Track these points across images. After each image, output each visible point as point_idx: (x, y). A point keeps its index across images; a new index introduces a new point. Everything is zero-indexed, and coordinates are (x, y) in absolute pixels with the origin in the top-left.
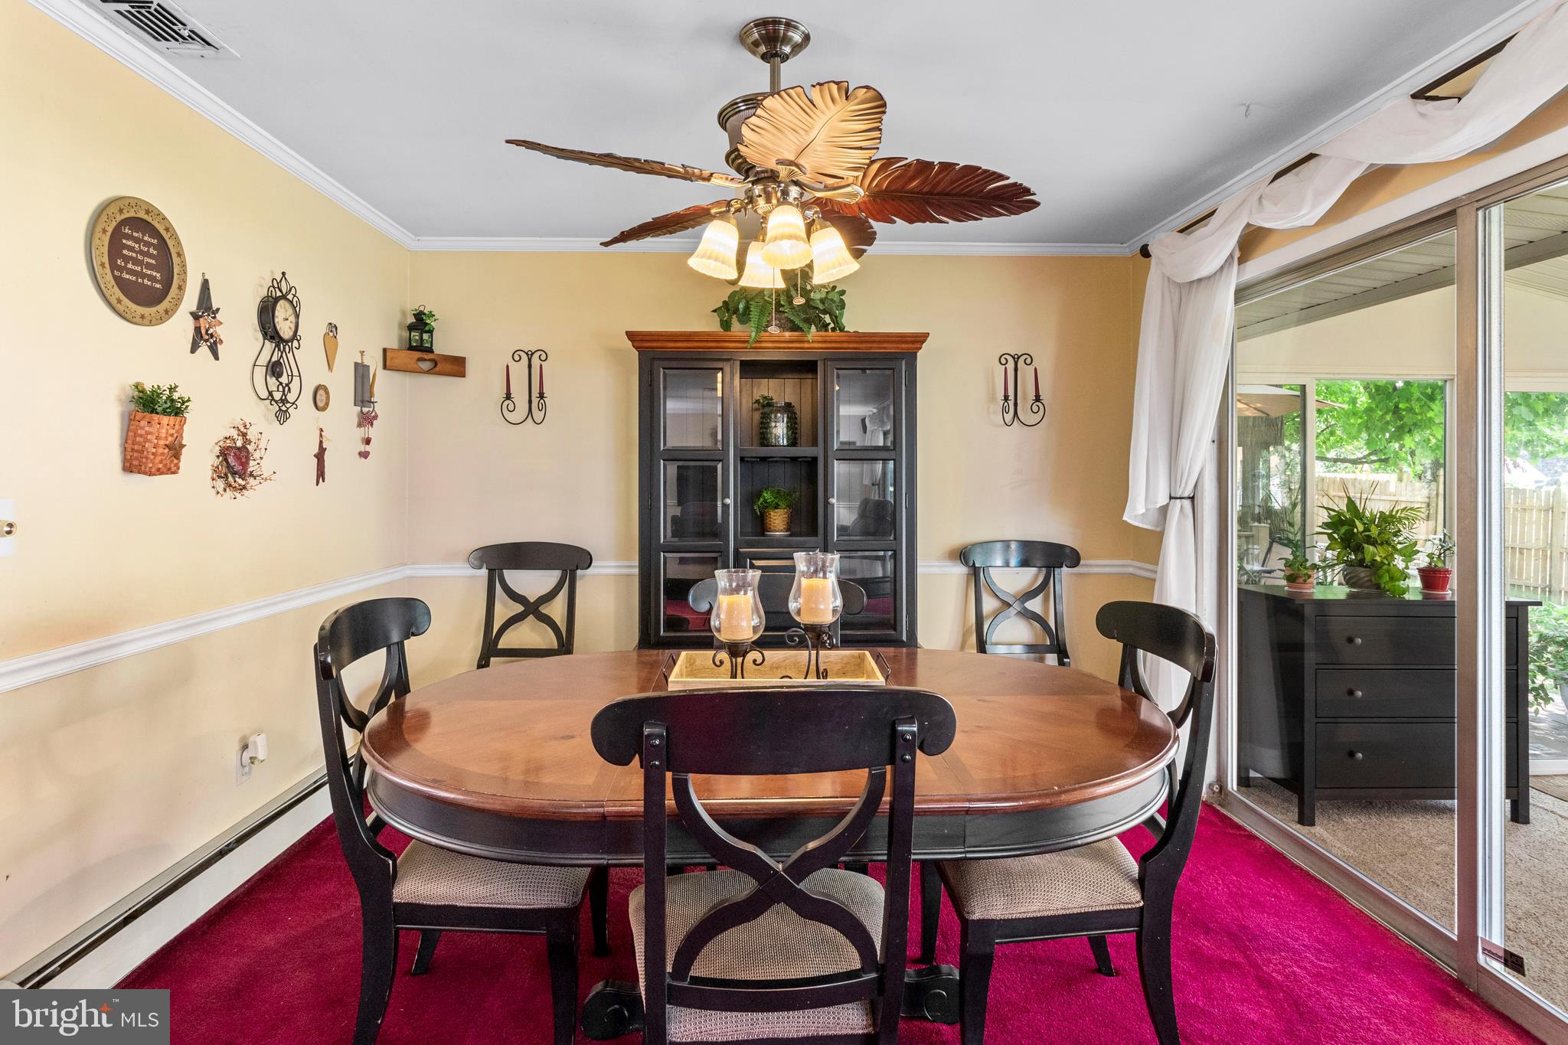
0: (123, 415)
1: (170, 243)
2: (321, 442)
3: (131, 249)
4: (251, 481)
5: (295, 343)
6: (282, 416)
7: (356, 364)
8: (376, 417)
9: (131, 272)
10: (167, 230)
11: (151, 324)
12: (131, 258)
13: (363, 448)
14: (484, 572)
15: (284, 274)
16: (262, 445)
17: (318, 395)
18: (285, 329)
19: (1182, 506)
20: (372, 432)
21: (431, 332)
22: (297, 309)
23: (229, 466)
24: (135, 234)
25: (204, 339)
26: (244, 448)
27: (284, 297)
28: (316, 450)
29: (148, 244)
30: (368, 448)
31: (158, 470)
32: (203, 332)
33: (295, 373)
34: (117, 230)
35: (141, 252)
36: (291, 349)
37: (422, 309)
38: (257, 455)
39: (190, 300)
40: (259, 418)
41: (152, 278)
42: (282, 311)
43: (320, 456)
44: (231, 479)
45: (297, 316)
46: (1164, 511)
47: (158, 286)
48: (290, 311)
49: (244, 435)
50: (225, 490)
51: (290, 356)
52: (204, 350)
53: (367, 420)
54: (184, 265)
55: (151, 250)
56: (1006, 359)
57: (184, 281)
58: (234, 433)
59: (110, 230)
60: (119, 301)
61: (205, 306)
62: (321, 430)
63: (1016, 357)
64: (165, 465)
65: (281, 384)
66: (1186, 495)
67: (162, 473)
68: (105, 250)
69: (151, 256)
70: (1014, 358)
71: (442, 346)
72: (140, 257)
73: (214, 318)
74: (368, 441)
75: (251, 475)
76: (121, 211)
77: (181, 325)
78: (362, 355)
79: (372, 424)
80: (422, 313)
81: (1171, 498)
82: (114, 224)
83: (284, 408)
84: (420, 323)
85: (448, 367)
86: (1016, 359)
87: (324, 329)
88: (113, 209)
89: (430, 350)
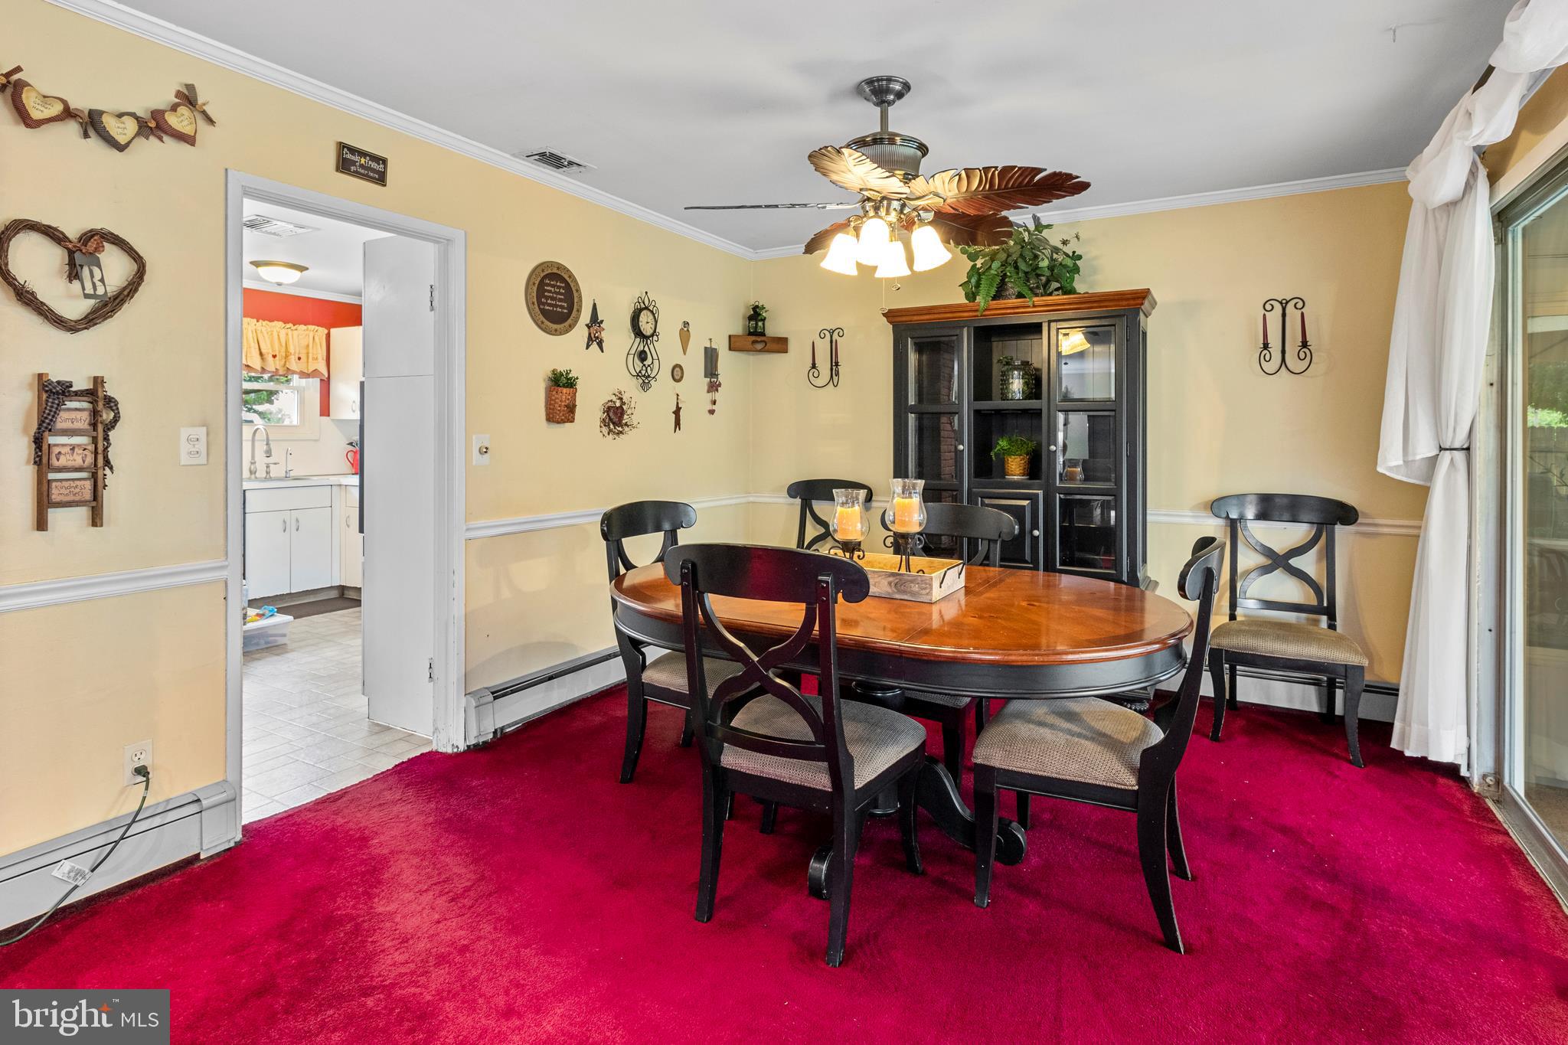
0: (546, 388)
1: (572, 285)
2: (678, 403)
3: (550, 291)
4: (626, 429)
5: (655, 338)
6: (645, 386)
7: (706, 348)
8: (720, 385)
9: (550, 305)
10: (570, 277)
11: (561, 334)
12: (549, 297)
13: (710, 407)
14: (798, 501)
15: (646, 293)
16: (633, 406)
17: (675, 371)
18: (646, 328)
19: (1452, 459)
20: (718, 396)
21: (763, 320)
22: (656, 315)
23: (610, 419)
24: (552, 283)
25: (595, 339)
26: (621, 407)
27: (646, 308)
28: (674, 409)
29: (559, 287)
30: (714, 407)
31: (562, 420)
32: (593, 336)
33: (655, 357)
34: (542, 282)
35: (555, 292)
36: (652, 342)
37: (757, 304)
38: (629, 412)
39: (585, 317)
40: (630, 388)
41: (562, 307)
42: (645, 319)
43: (677, 412)
44: (612, 426)
45: (656, 322)
46: (1433, 461)
47: (565, 311)
48: (651, 317)
49: (621, 399)
50: (609, 434)
51: (651, 346)
52: (595, 346)
53: (714, 387)
54: (580, 297)
55: (561, 290)
56: (1272, 305)
57: (581, 306)
58: (614, 398)
59: (537, 283)
60: (543, 323)
61: (595, 320)
62: (678, 395)
63: (1284, 301)
64: (566, 417)
65: (644, 365)
66: (1457, 445)
67: (564, 422)
68: (535, 294)
69: (561, 294)
70: (1281, 303)
71: (773, 329)
72: (555, 296)
73: (599, 326)
74: (714, 403)
75: (626, 424)
76: (543, 271)
77: (580, 332)
78: (711, 342)
79: (717, 390)
80: (757, 307)
81: (1441, 449)
82: (539, 279)
83: (647, 381)
84: (756, 314)
85: (775, 346)
86: (1284, 304)
87: (680, 326)
88: (539, 270)
89: (763, 334)
